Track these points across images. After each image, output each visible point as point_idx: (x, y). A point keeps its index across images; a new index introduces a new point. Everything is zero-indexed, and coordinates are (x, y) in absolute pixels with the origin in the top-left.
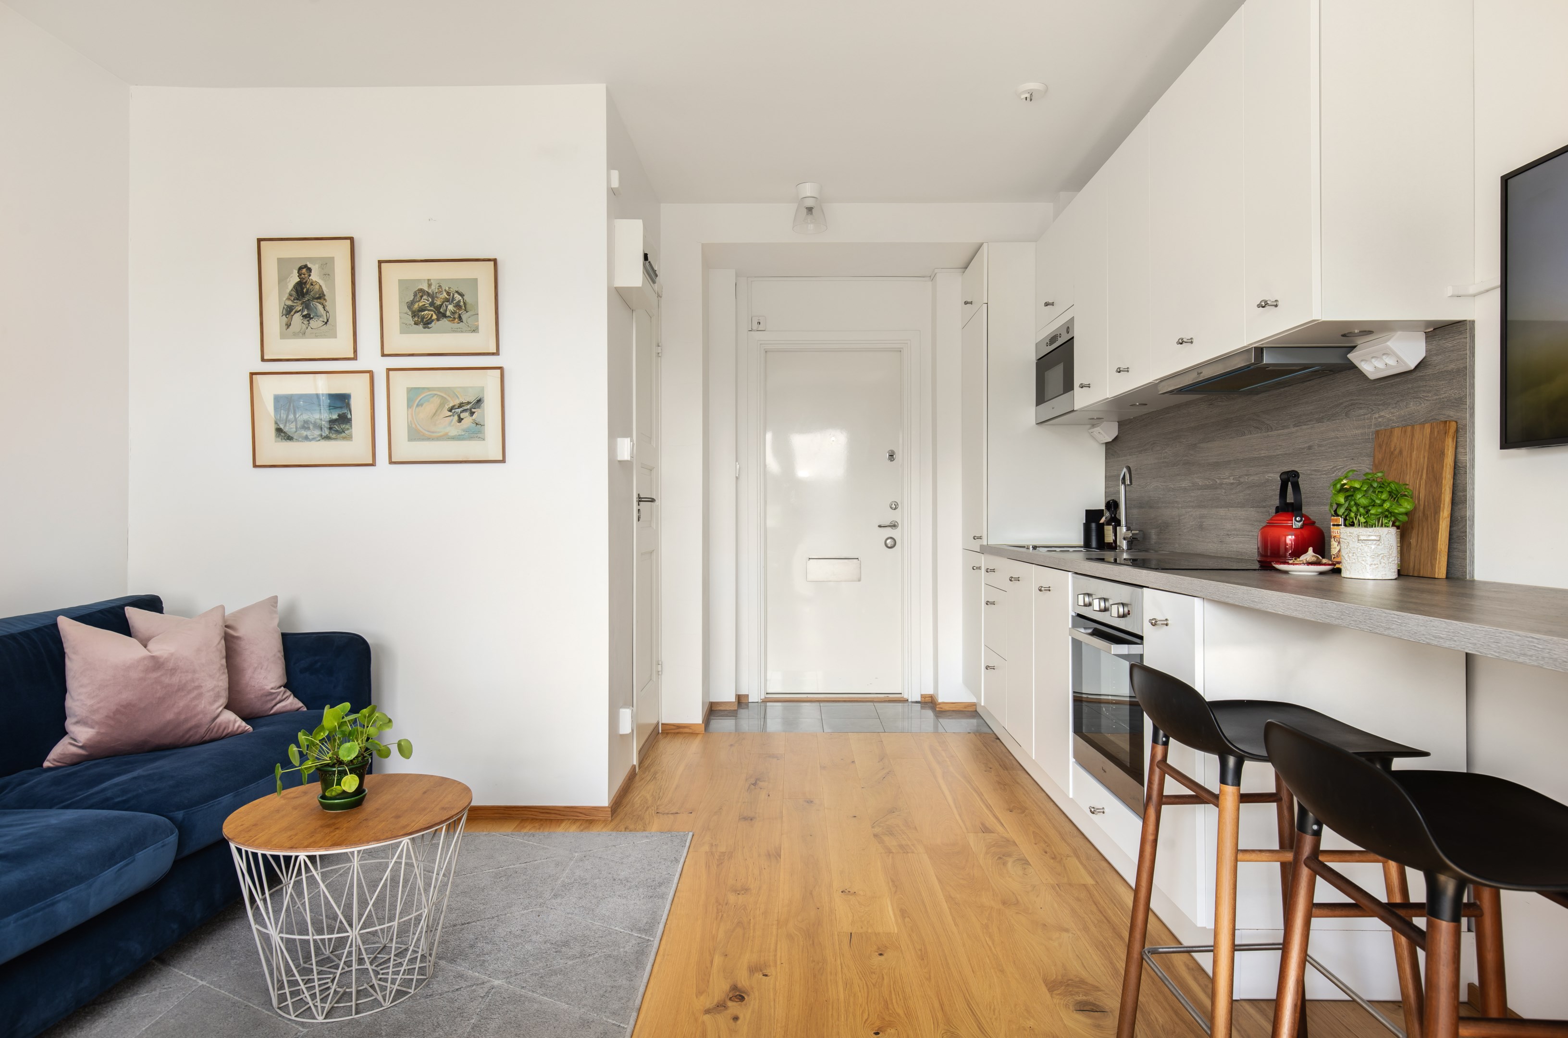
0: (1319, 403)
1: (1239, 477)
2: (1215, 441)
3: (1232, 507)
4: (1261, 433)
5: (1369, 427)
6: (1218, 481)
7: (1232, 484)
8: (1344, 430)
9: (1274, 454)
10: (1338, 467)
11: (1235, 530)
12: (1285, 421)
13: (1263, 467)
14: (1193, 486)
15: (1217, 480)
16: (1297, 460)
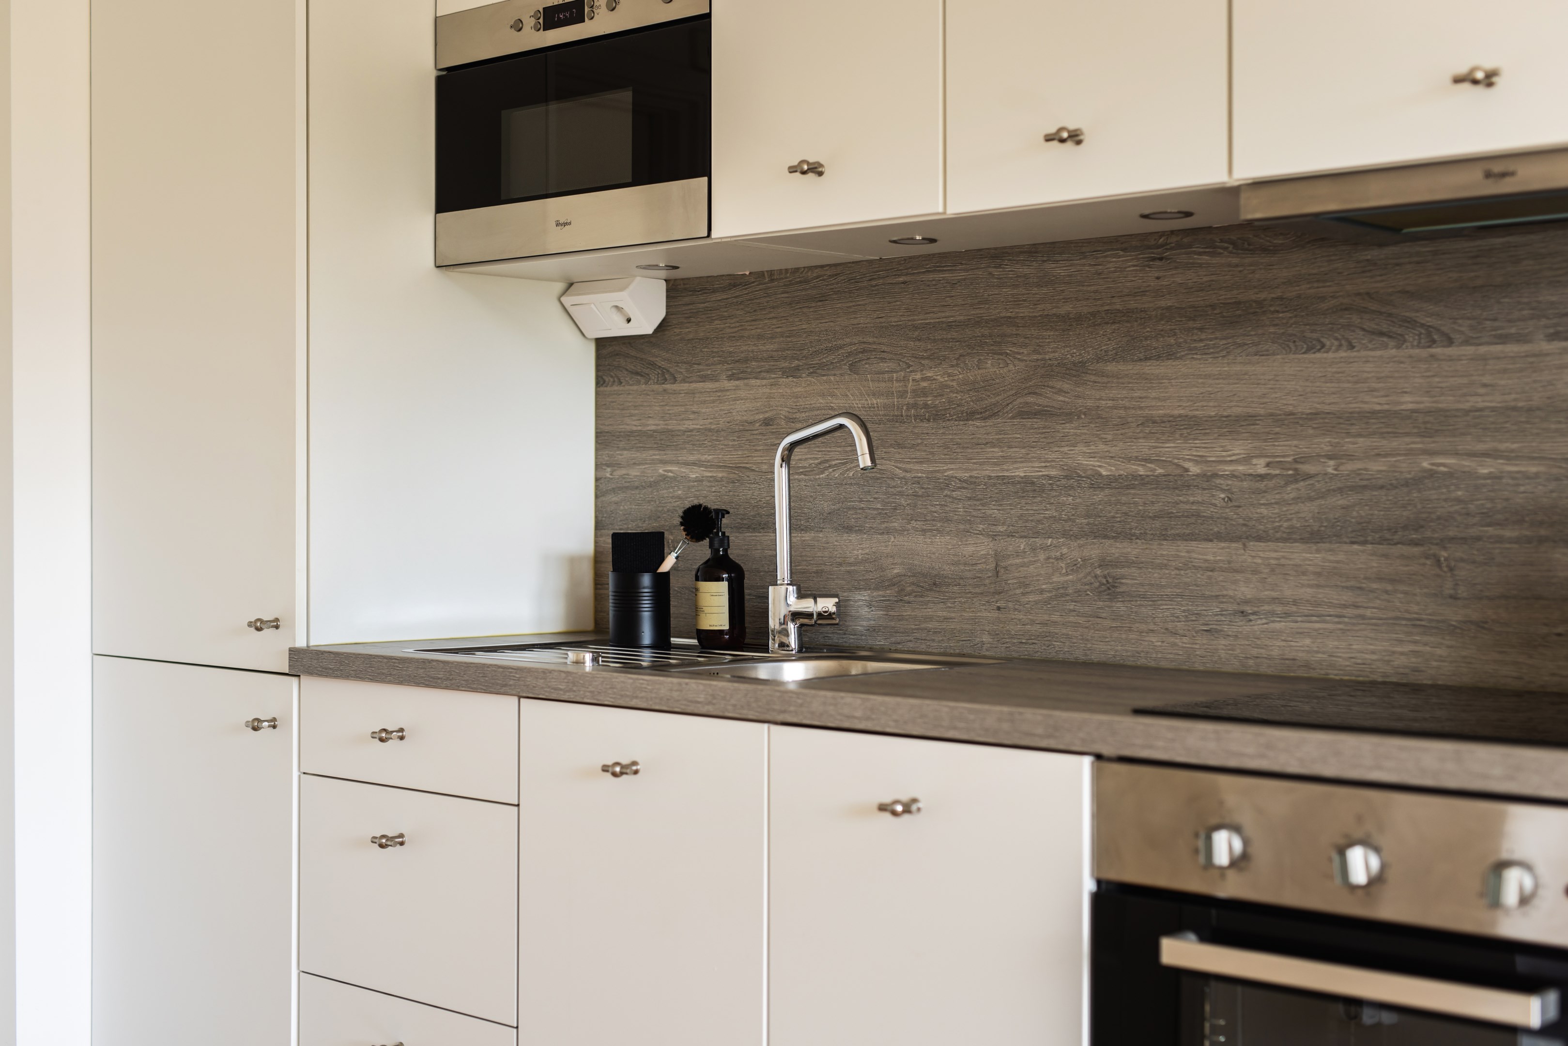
1: (1295, 461)
2: (1181, 358)
3: (1259, 539)
4: (1398, 347)
6: (1195, 469)
7: (1262, 477)
9: (1461, 406)
11: (1274, 600)
12: (1510, 321)
13: (1408, 439)
14: (1066, 477)
15: (1187, 465)
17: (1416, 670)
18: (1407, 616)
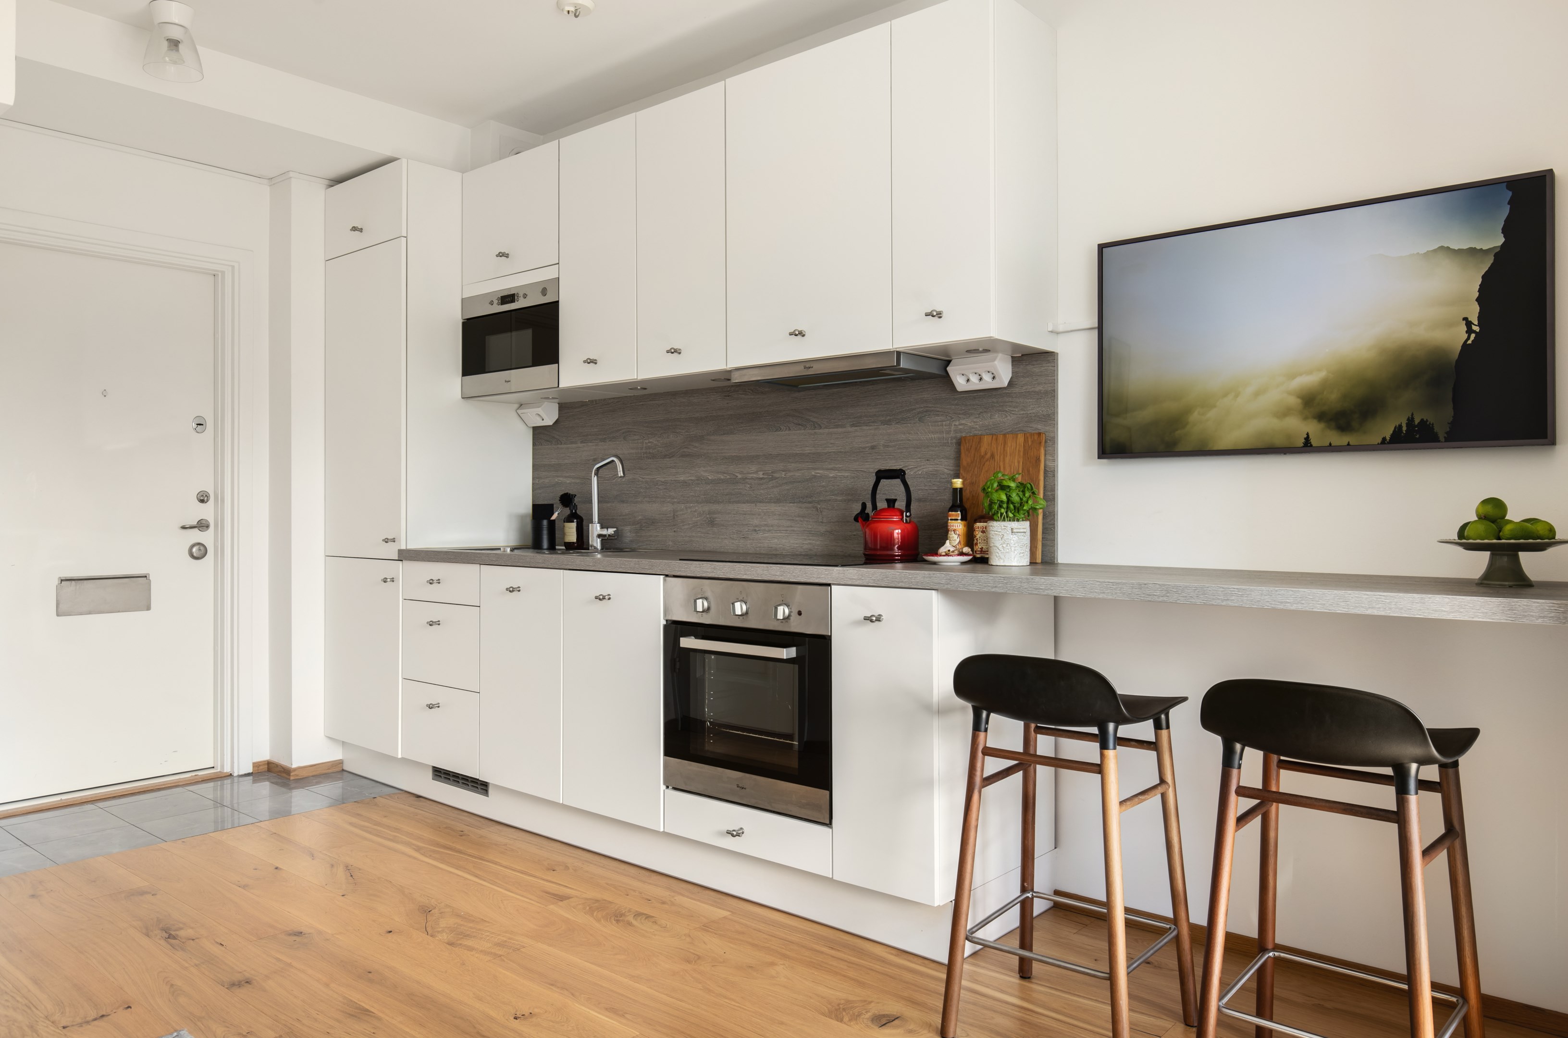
0: (884, 406)
1: (772, 472)
2: (735, 434)
3: (760, 502)
4: (804, 430)
5: (948, 432)
6: (740, 476)
7: (761, 479)
8: (917, 433)
9: (824, 451)
10: (910, 467)
11: (766, 525)
12: (839, 420)
13: (808, 464)
14: (697, 480)
15: (737, 474)
16: (856, 458)
17: (810, 550)
18: (808, 530)
